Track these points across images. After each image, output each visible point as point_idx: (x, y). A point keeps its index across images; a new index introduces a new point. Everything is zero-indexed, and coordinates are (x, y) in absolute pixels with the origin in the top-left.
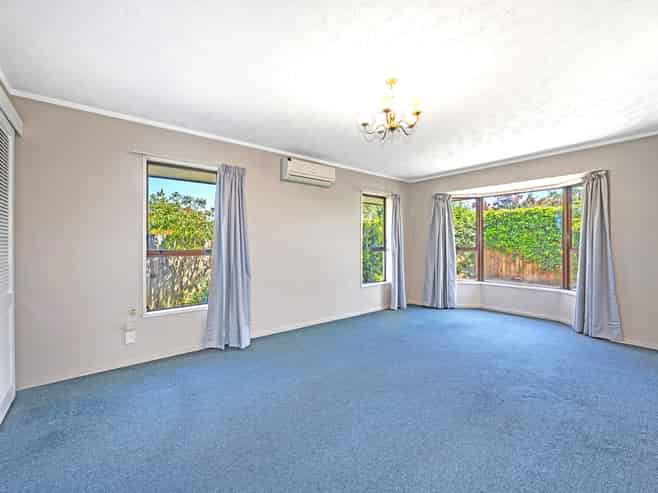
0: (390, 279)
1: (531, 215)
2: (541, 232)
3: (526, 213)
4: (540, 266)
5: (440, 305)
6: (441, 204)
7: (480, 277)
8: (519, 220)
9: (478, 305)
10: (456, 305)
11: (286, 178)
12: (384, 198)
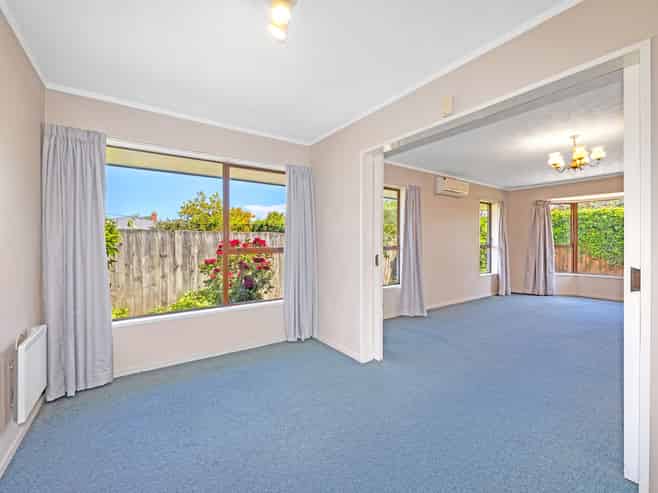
0: (495, 271)
1: (600, 215)
2: (610, 231)
3: (594, 214)
4: (608, 262)
5: (541, 292)
6: (542, 209)
7: (575, 269)
8: (587, 220)
9: (575, 293)
10: (555, 293)
11: (439, 192)
12: (490, 205)
